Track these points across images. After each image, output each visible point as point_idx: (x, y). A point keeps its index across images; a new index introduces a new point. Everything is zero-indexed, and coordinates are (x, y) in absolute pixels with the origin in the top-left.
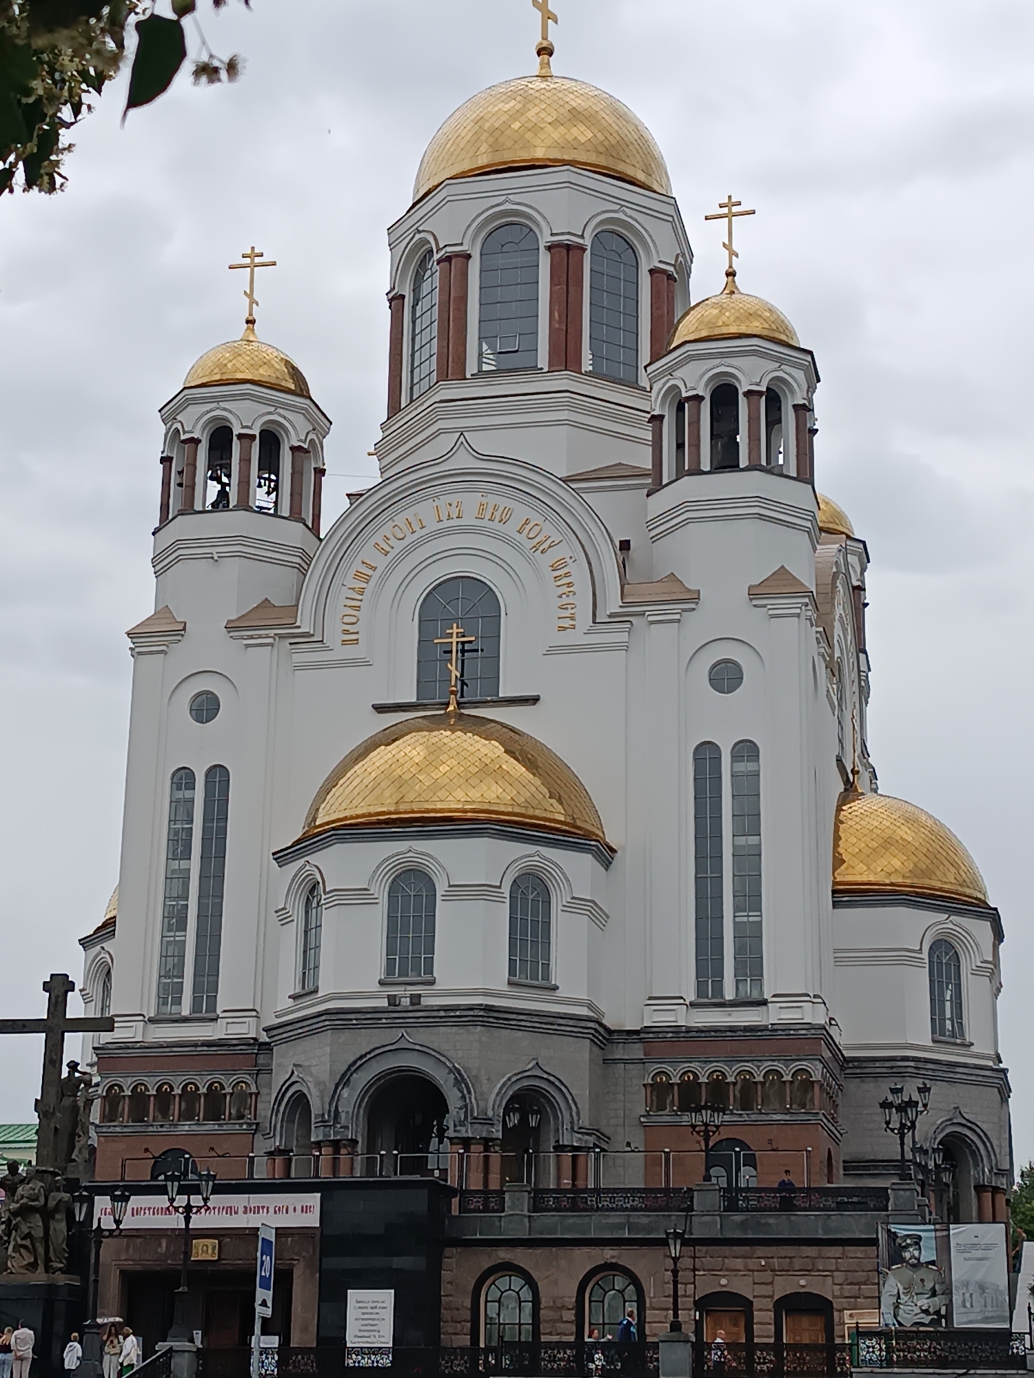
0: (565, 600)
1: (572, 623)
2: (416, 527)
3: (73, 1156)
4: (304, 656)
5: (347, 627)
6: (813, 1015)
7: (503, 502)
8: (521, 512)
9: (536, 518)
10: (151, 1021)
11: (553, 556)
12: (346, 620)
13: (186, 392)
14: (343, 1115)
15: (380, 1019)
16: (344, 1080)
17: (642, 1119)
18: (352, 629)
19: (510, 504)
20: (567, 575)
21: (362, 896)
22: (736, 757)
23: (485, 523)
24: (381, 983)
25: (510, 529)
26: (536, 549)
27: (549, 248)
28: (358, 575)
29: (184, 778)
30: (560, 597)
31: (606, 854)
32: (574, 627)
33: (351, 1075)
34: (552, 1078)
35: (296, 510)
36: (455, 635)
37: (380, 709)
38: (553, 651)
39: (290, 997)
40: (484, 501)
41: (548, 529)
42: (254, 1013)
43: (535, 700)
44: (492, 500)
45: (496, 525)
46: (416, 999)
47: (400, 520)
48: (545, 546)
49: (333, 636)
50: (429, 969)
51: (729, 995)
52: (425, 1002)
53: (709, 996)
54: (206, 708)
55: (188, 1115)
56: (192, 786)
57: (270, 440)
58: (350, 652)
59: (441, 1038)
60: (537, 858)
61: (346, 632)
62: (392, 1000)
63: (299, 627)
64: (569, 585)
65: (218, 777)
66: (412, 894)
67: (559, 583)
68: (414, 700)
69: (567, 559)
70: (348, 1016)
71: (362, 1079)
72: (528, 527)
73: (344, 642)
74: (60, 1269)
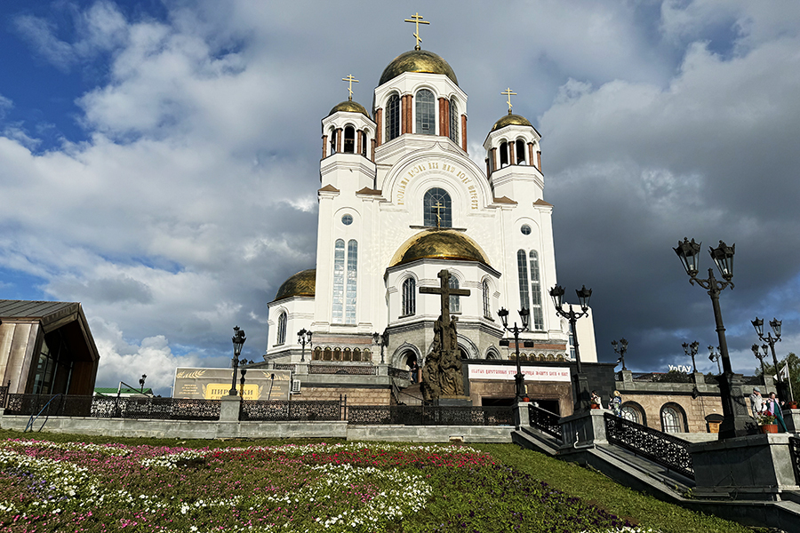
2: (422, 168)
4: (384, 205)
8: (458, 169)
9: (463, 172)
10: (332, 325)
11: (469, 184)
12: (399, 196)
18: (401, 199)
19: (454, 166)
20: (474, 191)
21: (434, 282)
22: (530, 256)
23: (446, 171)
25: (454, 174)
26: (463, 182)
28: (403, 182)
29: (340, 243)
30: (472, 198)
32: (477, 208)
36: (438, 206)
37: (412, 227)
38: (470, 215)
40: (445, 164)
41: (467, 176)
42: (371, 325)
43: (465, 230)
44: (448, 164)
45: (449, 172)
47: (417, 166)
48: (467, 181)
49: (395, 201)
50: (459, 309)
51: (533, 329)
52: (460, 320)
54: (347, 220)
56: (343, 246)
58: (400, 207)
60: (488, 276)
63: (382, 196)
64: (475, 194)
65: (353, 244)
67: (471, 193)
68: (423, 225)
69: (474, 186)
72: (460, 174)
73: (399, 204)
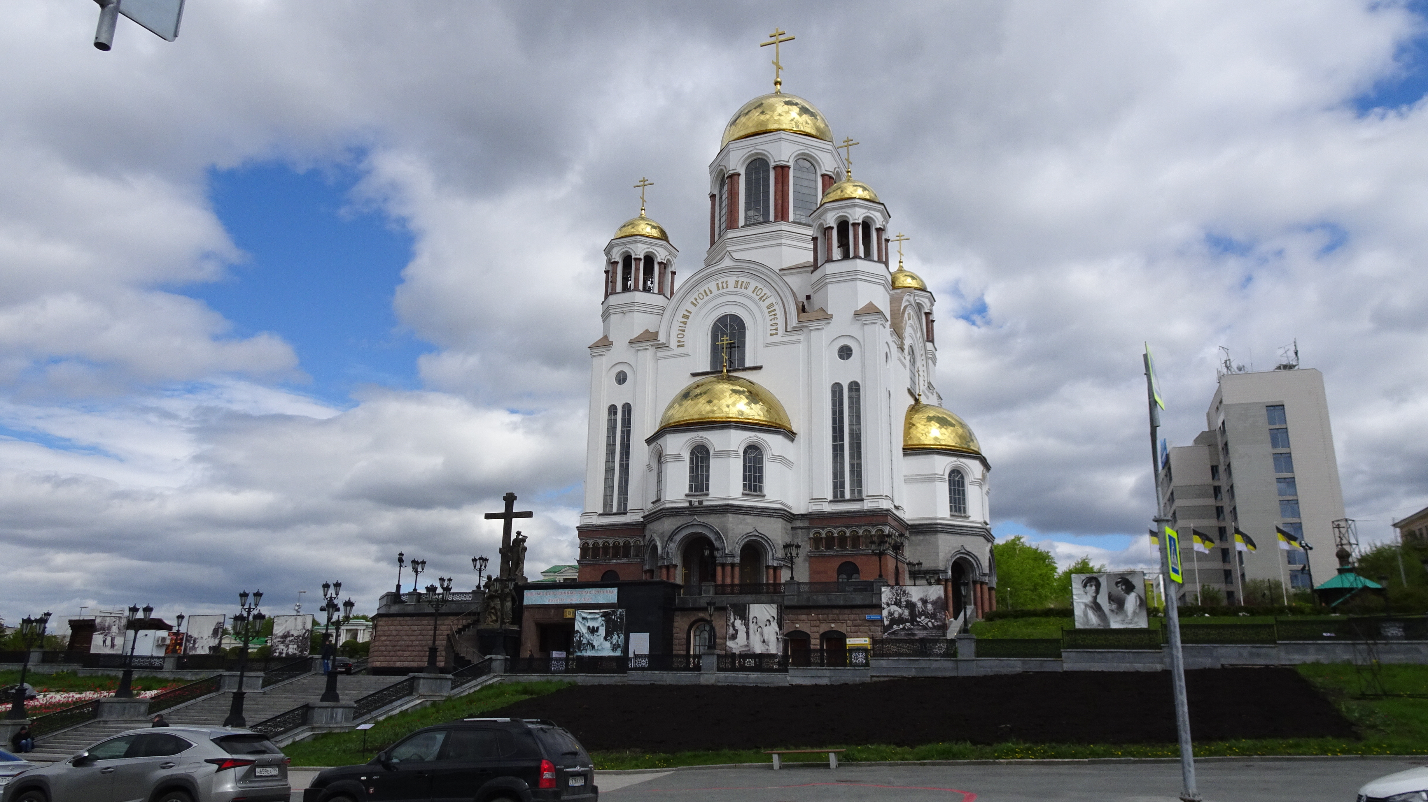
0: (773, 322)
1: (776, 332)
2: (708, 293)
3: (517, 573)
4: (661, 353)
5: (680, 339)
6: (885, 505)
7: (746, 280)
8: (753, 284)
9: (760, 286)
10: (600, 515)
11: (768, 302)
12: (679, 336)
13: (612, 241)
14: (670, 554)
15: (686, 511)
16: (671, 538)
17: (809, 554)
18: (681, 340)
19: (748, 280)
20: (774, 310)
21: (678, 457)
22: (850, 390)
23: (738, 290)
24: (687, 495)
25: (749, 292)
26: (760, 299)
27: (775, 168)
28: (685, 316)
29: (612, 410)
30: (771, 320)
31: (790, 435)
32: (777, 334)
33: (673, 536)
34: (762, 536)
35: (661, 290)
36: (725, 341)
37: (694, 375)
38: (768, 345)
39: (652, 503)
40: (737, 280)
41: (765, 290)
42: (642, 511)
43: (759, 368)
44: (741, 279)
45: (743, 290)
46: (700, 502)
47: (702, 291)
48: (764, 298)
49: (673, 343)
50: (707, 489)
51: (848, 496)
52: (705, 503)
53: (838, 497)
54: (621, 378)
55: (615, 556)
56: (616, 413)
57: (649, 260)
58: (681, 350)
59: (712, 520)
60: (755, 438)
61: (679, 341)
62: (690, 502)
63: (659, 341)
64: (775, 315)
65: (627, 409)
66: (700, 455)
67: (770, 314)
68: (709, 370)
69: (774, 303)
70: (672, 511)
71: (678, 538)
72: (756, 290)
73: (679, 346)
74: (508, 622)
